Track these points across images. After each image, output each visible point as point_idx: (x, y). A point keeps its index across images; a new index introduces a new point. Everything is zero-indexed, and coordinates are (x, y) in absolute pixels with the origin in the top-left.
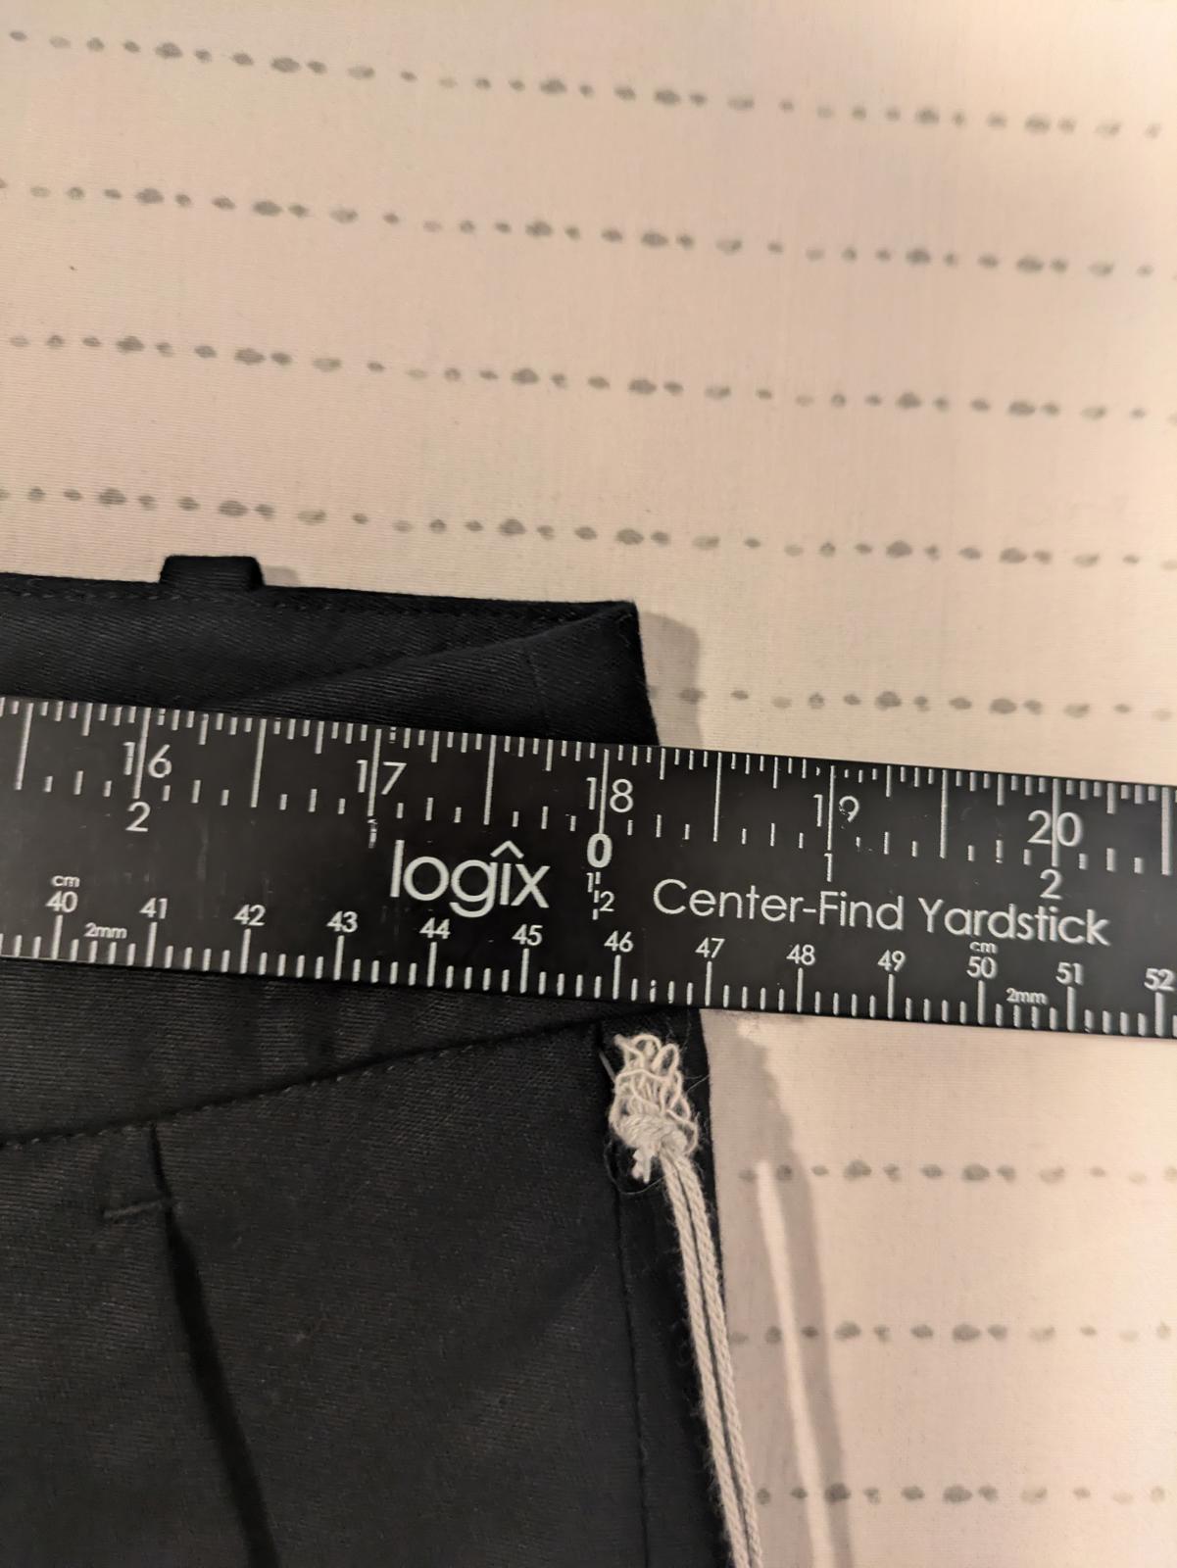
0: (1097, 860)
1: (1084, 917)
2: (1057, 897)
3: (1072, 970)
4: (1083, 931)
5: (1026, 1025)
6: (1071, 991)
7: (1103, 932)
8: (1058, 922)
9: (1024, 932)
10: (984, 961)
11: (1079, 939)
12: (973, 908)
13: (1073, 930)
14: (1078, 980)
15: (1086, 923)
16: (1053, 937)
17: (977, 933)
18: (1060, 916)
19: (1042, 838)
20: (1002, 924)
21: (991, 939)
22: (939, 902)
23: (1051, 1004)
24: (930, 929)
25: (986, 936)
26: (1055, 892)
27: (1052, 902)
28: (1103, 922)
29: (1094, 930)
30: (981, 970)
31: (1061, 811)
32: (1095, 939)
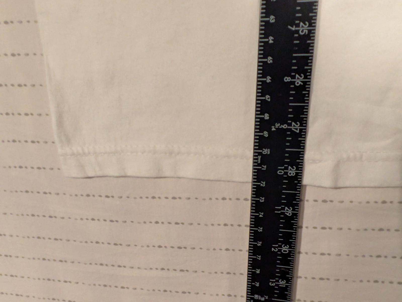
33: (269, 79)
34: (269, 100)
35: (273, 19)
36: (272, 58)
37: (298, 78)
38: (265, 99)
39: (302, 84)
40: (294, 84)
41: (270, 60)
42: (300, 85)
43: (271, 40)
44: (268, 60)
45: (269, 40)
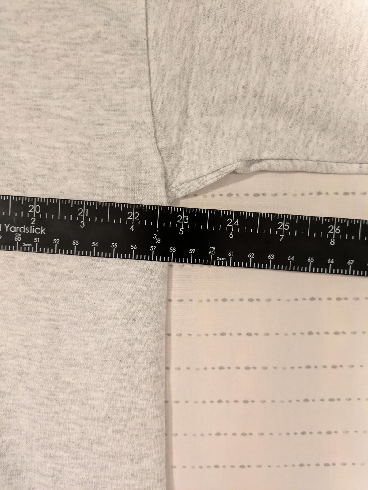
0: (44, 216)
1: (40, 228)
2: (35, 224)
3: (37, 239)
4: (40, 231)
5: (27, 251)
6: (37, 243)
7: (43, 231)
8: (35, 229)
9: (27, 231)
10: (18, 238)
11: (39, 233)
12: (16, 226)
13: (38, 231)
14: (39, 242)
15: (41, 230)
16: (33, 233)
17: (17, 232)
18: (35, 228)
19: (32, 211)
20: (22, 230)
21: (20, 233)
22: (9, 225)
23: (32, 246)
24: (7, 231)
25: (19, 232)
26: (33, 223)
27: (33, 225)
28: (45, 229)
29: (42, 231)
30: (18, 239)
31: (36, 205)
32: (43, 233)
33: (330, 261)
34: (353, 261)
35: (271, 257)
36: (310, 258)
37: (333, 231)
38: (352, 265)
39: (339, 227)
40: (339, 234)
41: (311, 260)
42: (339, 229)
43: (291, 259)
44: (311, 262)
45: (291, 260)
